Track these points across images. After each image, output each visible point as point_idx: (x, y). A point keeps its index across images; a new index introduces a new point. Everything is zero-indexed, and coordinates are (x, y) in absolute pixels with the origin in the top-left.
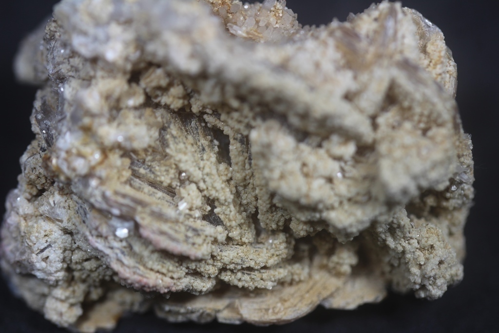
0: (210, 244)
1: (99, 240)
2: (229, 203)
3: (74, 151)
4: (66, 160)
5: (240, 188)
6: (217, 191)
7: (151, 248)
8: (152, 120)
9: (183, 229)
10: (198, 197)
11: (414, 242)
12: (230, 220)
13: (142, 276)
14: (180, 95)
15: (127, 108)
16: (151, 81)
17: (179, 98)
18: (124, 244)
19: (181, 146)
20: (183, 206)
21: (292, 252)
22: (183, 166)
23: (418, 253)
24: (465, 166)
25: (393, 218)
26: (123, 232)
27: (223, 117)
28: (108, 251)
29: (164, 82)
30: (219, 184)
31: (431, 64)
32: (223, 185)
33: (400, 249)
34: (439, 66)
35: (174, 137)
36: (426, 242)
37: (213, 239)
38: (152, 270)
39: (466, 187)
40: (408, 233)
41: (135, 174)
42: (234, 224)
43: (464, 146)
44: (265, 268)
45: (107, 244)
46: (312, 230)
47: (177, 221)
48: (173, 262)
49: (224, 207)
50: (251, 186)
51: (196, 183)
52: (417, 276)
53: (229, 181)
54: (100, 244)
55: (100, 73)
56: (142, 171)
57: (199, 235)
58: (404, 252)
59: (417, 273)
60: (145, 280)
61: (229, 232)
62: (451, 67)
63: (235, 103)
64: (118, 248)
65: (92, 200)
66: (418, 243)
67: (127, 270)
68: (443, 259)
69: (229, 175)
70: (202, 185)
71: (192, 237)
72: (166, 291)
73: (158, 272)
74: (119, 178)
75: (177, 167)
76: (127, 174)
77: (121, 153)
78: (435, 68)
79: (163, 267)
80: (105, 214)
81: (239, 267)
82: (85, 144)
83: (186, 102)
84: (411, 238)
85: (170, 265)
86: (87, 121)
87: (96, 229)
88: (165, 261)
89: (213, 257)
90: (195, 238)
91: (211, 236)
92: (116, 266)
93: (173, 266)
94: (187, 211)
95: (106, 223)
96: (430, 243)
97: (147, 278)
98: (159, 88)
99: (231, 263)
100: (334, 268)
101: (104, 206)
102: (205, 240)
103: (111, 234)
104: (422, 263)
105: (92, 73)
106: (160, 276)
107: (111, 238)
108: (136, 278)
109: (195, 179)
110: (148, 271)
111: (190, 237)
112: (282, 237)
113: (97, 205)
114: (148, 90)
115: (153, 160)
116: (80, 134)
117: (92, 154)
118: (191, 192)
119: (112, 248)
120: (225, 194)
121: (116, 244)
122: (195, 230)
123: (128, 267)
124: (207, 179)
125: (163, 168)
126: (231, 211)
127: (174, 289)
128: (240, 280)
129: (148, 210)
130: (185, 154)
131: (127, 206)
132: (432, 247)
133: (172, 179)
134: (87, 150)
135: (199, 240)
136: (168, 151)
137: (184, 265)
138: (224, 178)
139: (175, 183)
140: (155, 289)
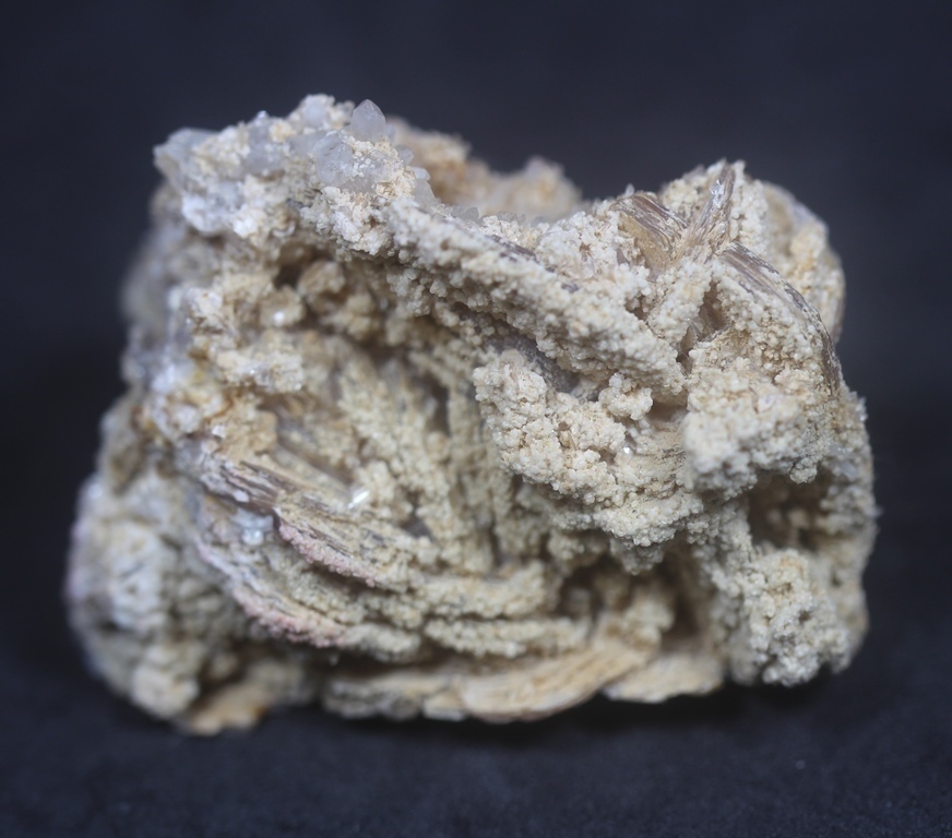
0: (404, 567)
1: (217, 551)
2: (442, 499)
3: (179, 395)
4: (166, 410)
5: (465, 475)
6: (421, 476)
7: (301, 564)
8: (315, 349)
9: (356, 533)
10: (387, 484)
11: (759, 580)
12: (443, 529)
13: (283, 612)
14: (365, 310)
15: (274, 327)
16: (315, 283)
17: (364, 315)
18: (257, 557)
19: (363, 395)
20: (361, 498)
21: (554, 597)
22: (363, 430)
23: (765, 598)
24: (850, 450)
25: (721, 532)
26: (254, 537)
27: (438, 351)
28: (228, 570)
29: (336, 284)
30: (425, 465)
31: (796, 272)
32: (433, 467)
33: (735, 591)
34: (807, 275)
35: (352, 382)
36: (779, 578)
37: (410, 557)
38: (301, 603)
39: (857, 491)
40: (747, 561)
41: (282, 442)
42: (449, 534)
43: (847, 414)
44: (502, 617)
45: (229, 558)
46: (581, 549)
47: (346, 521)
48: (339, 593)
49: (433, 506)
50: (482, 473)
51: (388, 462)
52: (762, 636)
53: (445, 462)
54: (216, 558)
55: (227, 264)
56: (295, 437)
57: (384, 547)
58: (741, 597)
59: (762, 632)
60: (288, 619)
61: (442, 548)
62: (834, 280)
63: (450, 319)
64: (247, 565)
65: (204, 478)
66: (766, 581)
67: (260, 601)
68: (807, 609)
69: (446, 453)
70: (396, 465)
71: (373, 550)
72: (326, 643)
73: (312, 608)
74: (251, 443)
75: (355, 433)
76: (267, 438)
77: (259, 401)
78: (801, 277)
79: (321, 599)
80: (225, 501)
81: (456, 612)
82: (199, 384)
83: (376, 325)
84: (754, 571)
85: (333, 598)
86: (199, 341)
87: (210, 529)
88: (326, 590)
89: (411, 591)
90: (378, 551)
91: (406, 551)
92: (242, 596)
93: (340, 600)
94: (368, 508)
95: (228, 519)
96: (785, 579)
97: (290, 615)
98: (328, 295)
99: (442, 603)
100: (631, 632)
101: (224, 488)
102: (395, 557)
103: (235, 538)
104: (770, 615)
105: (215, 266)
106: (315, 615)
107: (235, 546)
108: (273, 615)
109: (384, 454)
110: (296, 606)
111: (368, 549)
112: (536, 567)
113: (212, 486)
114: (311, 300)
115: (317, 422)
116: (191, 365)
117: (208, 401)
118: (376, 476)
119: (236, 564)
120: (436, 483)
121: (244, 558)
122: (377, 538)
123: (262, 596)
124: (406, 455)
125: (332, 435)
126: (444, 513)
127: (341, 642)
128: (459, 636)
129: (296, 497)
130: (368, 409)
131: (262, 488)
132: (789, 587)
133: (345, 452)
134: (200, 394)
135: (384, 556)
136: (342, 404)
137: (361, 600)
138: (436, 456)
139: (351, 461)
140: (305, 638)
